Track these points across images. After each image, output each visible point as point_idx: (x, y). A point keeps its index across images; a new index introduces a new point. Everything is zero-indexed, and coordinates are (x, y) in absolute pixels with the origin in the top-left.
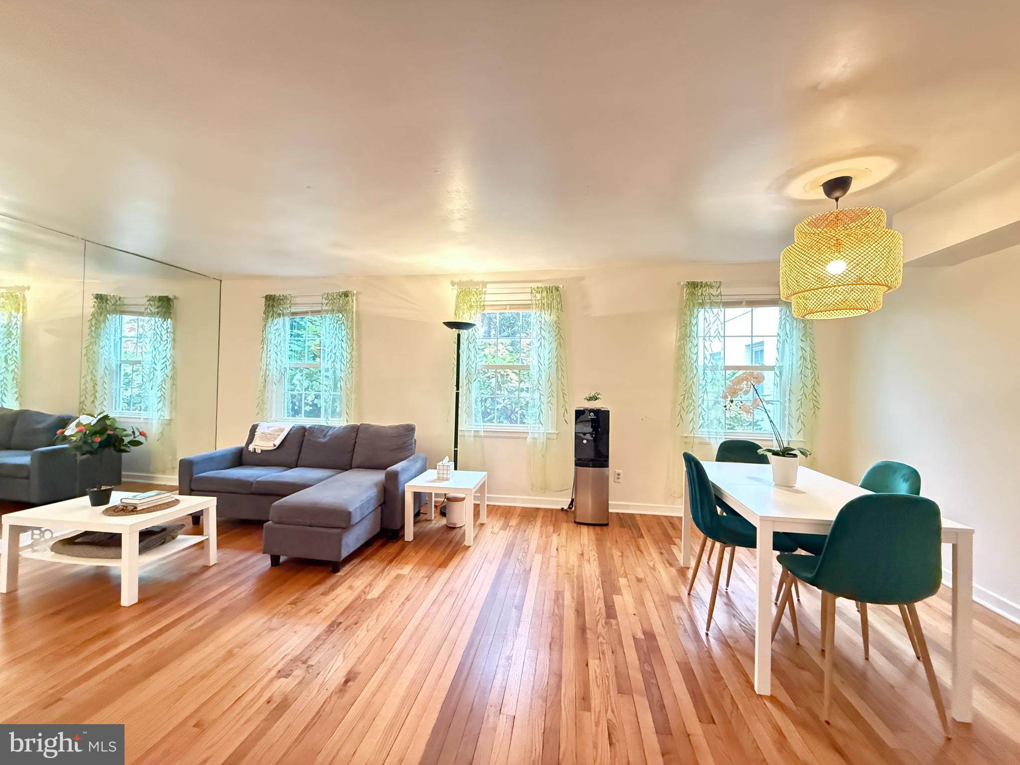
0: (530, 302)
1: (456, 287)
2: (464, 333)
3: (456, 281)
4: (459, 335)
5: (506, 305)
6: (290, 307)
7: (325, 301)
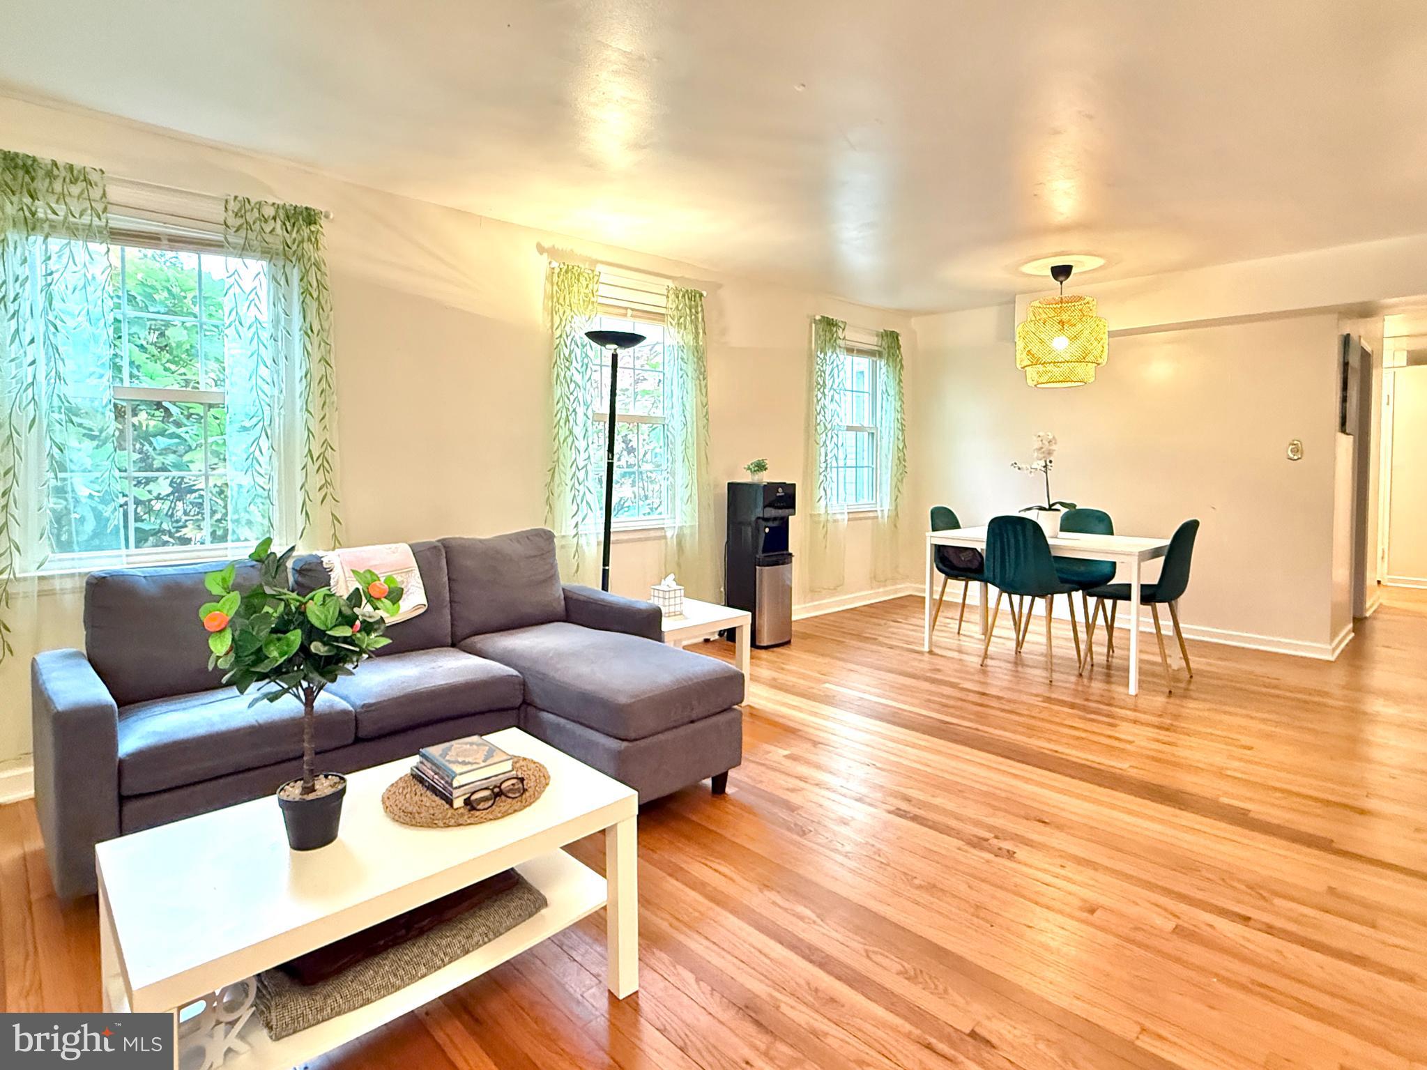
0: (663, 311)
1: (545, 255)
2: (625, 354)
3: (547, 244)
4: (615, 357)
5: (626, 308)
6: (105, 210)
7: (234, 222)
